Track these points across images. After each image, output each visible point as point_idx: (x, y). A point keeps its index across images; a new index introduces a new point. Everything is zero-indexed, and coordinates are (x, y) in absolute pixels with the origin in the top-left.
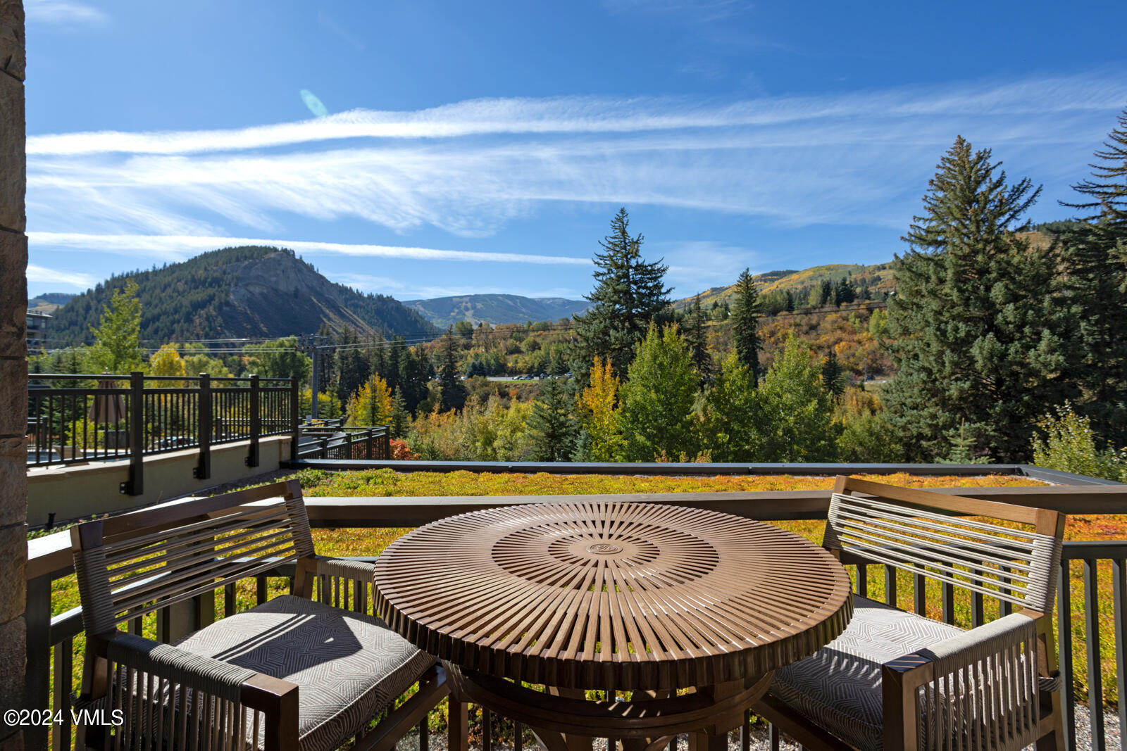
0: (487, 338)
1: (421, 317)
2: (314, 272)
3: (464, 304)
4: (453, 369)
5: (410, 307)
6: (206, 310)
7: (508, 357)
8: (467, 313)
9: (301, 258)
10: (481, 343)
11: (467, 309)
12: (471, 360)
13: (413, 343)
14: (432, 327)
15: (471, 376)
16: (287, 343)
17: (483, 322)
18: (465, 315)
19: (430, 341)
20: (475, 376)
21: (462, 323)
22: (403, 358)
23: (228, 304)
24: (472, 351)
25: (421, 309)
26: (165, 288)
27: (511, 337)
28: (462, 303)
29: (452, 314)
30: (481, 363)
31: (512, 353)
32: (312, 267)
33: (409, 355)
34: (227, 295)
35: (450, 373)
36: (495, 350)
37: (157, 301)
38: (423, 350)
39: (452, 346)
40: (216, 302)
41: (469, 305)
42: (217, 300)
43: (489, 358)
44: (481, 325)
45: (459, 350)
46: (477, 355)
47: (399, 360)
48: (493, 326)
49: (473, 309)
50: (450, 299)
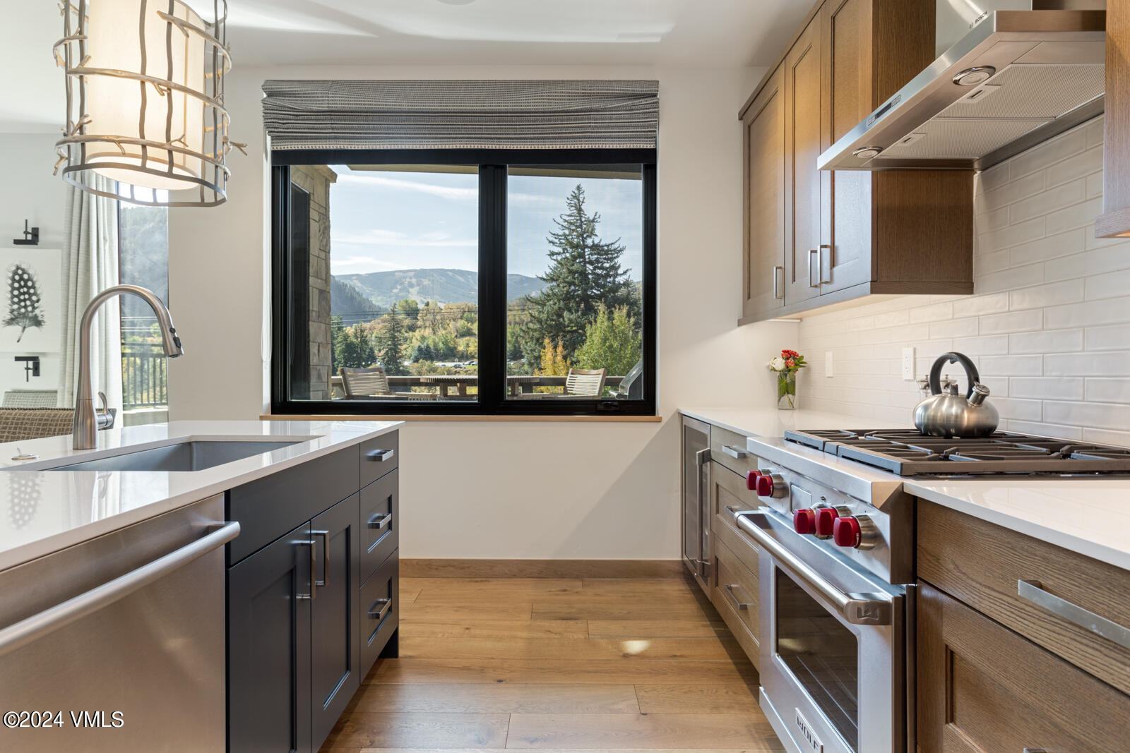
0: (435, 319)
1: (358, 293)
3: (408, 280)
4: (396, 352)
5: (346, 282)
7: (458, 340)
8: (411, 290)
10: (427, 324)
11: (411, 285)
12: (416, 344)
13: (351, 324)
14: (371, 305)
15: (416, 360)
17: (430, 301)
18: (409, 292)
19: (369, 321)
20: (421, 361)
21: (407, 302)
22: (339, 339)
24: (417, 334)
25: (358, 285)
27: (462, 318)
28: (405, 278)
29: (395, 291)
30: (428, 347)
31: (463, 335)
33: (346, 337)
35: (393, 358)
36: (444, 332)
38: (362, 331)
39: (395, 327)
41: (414, 281)
43: (437, 340)
44: (427, 304)
45: (403, 331)
46: (423, 338)
47: (335, 342)
48: (442, 305)
49: (418, 285)
50: (392, 273)
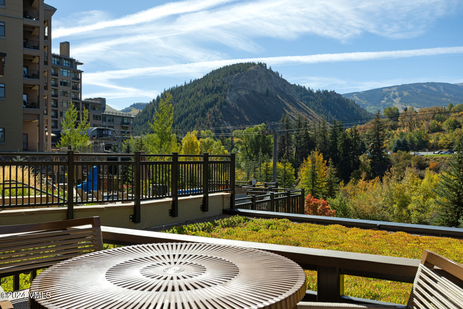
0: (411, 120)
1: (357, 105)
2: (279, 78)
3: (392, 93)
4: (380, 145)
5: (348, 98)
6: (213, 108)
7: (430, 135)
8: (394, 100)
9: (270, 68)
10: (406, 124)
11: (395, 97)
12: (396, 138)
13: (350, 126)
14: (366, 113)
15: (395, 151)
16: (259, 129)
17: (408, 107)
18: (393, 102)
19: (364, 124)
20: (399, 151)
21: (390, 109)
22: (340, 137)
23: (225, 103)
24: (398, 131)
25: (356, 99)
26: (191, 96)
27: (433, 118)
28: (390, 92)
29: (382, 102)
30: (405, 141)
31: (434, 131)
32: (278, 74)
33: (345, 136)
34: (225, 98)
35: (378, 149)
36: (418, 129)
37: (187, 104)
38: (356, 131)
39: (379, 127)
40: (218, 103)
41: (397, 94)
42: (219, 101)
43: (413, 136)
44: (406, 110)
45: (386, 130)
46: (402, 134)
47: (338, 139)
48: (417, 110)
49: (400, 96)
50: (381, 89)
